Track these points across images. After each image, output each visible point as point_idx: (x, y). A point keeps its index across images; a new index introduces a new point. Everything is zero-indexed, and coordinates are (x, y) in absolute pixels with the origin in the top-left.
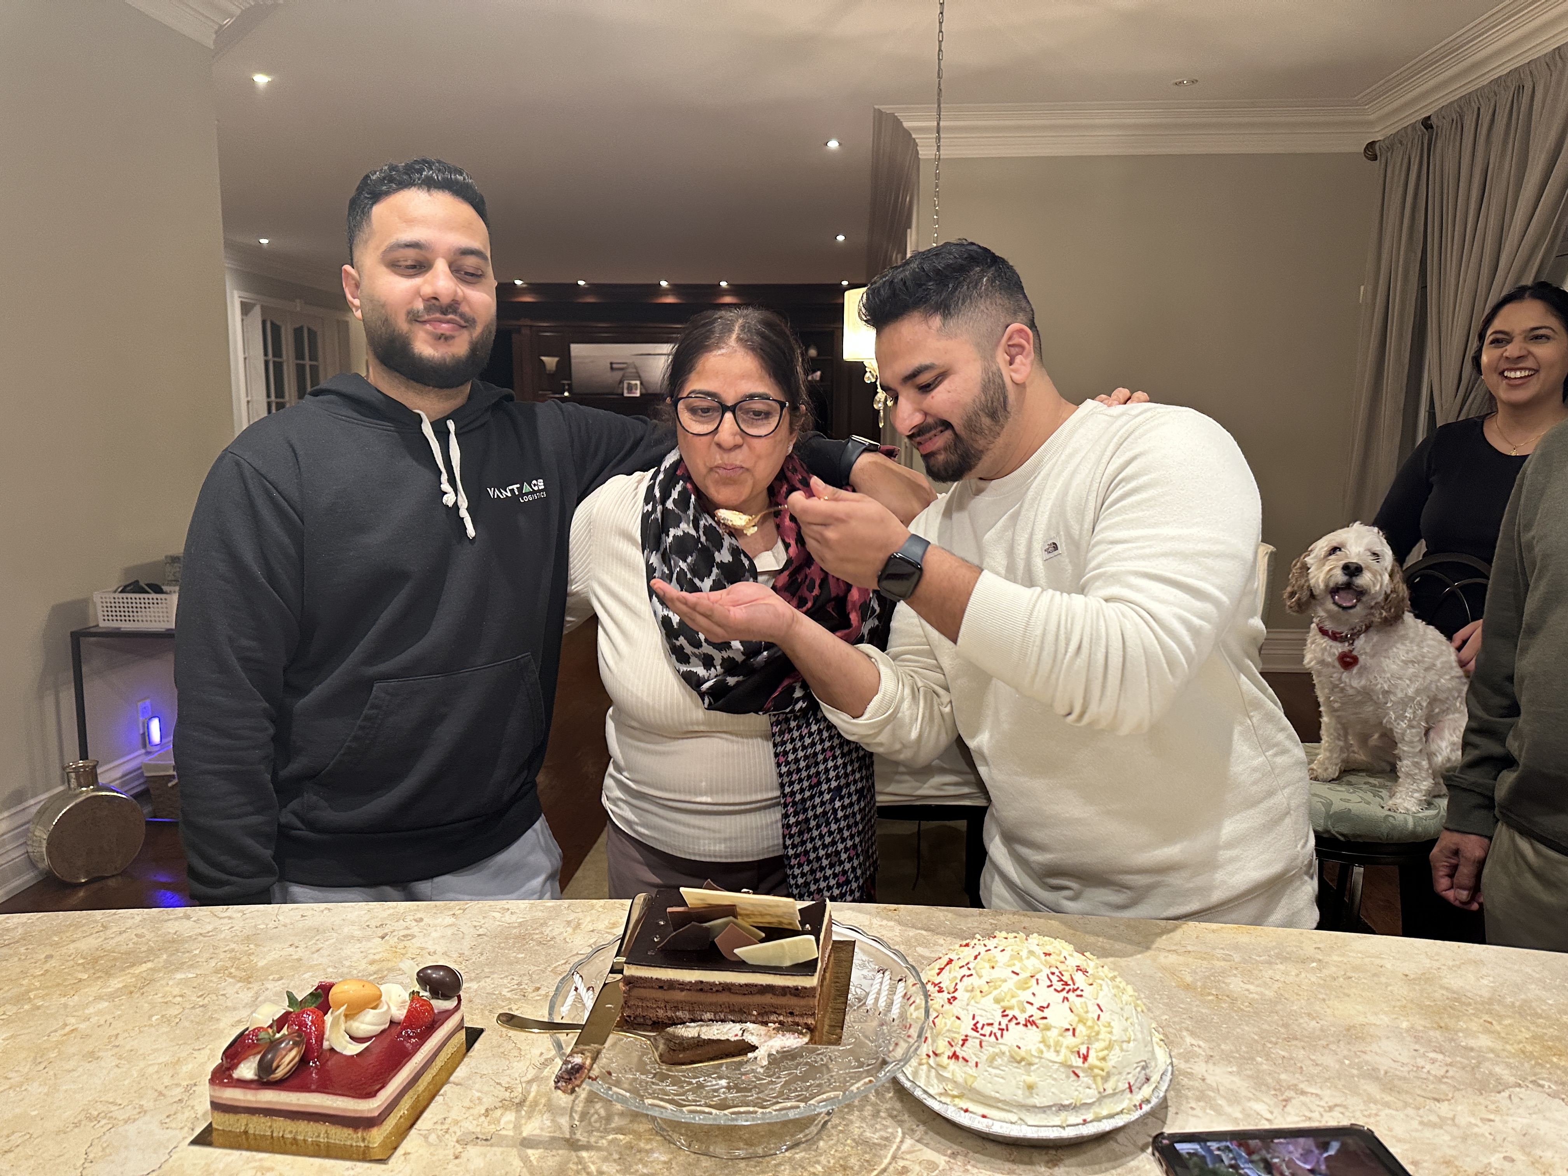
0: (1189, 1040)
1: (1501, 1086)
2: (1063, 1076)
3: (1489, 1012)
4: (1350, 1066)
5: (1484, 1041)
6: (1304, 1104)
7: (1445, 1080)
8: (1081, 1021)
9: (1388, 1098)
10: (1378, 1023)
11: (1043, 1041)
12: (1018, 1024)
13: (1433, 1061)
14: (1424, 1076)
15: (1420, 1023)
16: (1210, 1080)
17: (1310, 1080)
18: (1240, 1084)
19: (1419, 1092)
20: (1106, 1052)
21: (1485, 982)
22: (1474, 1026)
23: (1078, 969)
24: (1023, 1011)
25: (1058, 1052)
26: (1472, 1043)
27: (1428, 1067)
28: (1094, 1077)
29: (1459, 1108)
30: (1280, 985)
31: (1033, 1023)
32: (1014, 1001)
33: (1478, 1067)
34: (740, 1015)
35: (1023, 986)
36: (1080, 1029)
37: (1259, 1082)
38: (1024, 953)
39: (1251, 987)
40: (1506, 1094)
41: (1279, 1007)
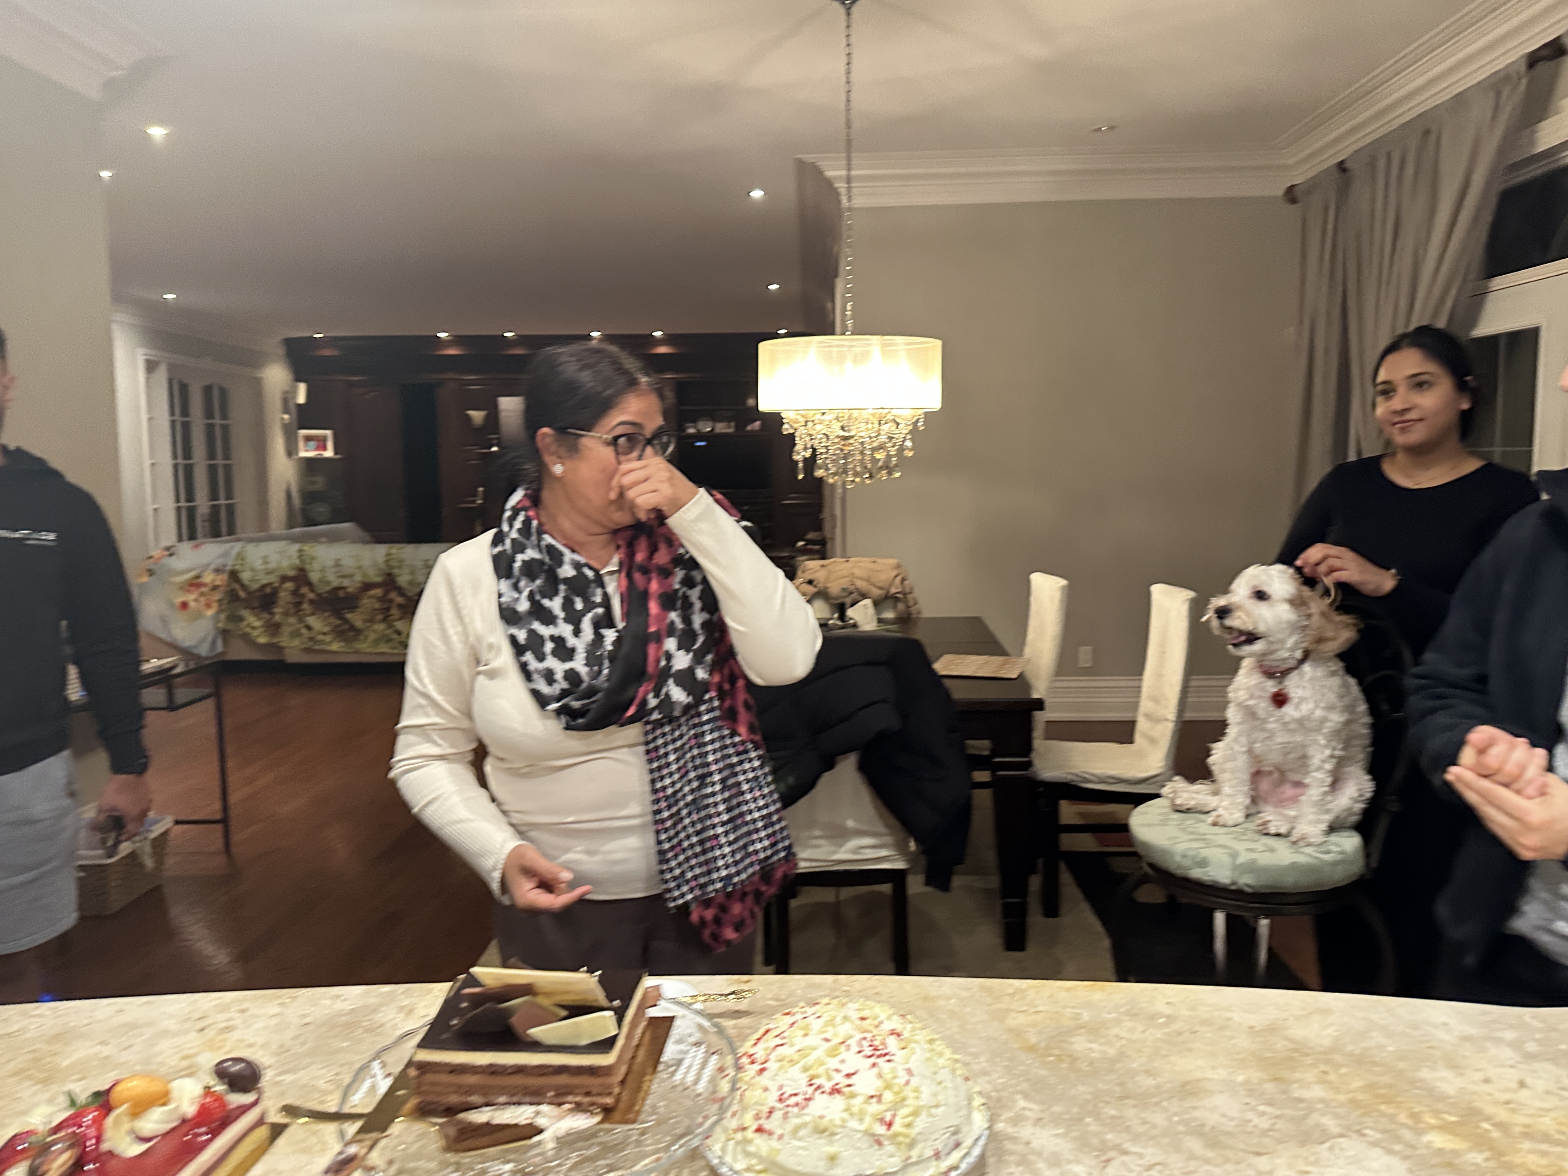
0: (1022, 1103)
1: (1325, 1137)
2: (866, 1145)
3: (1328, 1062)
4: (1178, 1123)
5: (1317, 1092)
6: (1124, 1164)
7: (1271, 1133)
8: (888, 1087)
9: (1210, 1154)
10: (1216, 1077)
11: (847, 1110)
12: (823, 1092)
13: (1263, 1114)
14: (1249, 1129)
15: (1255, 1075)
16: (1035, 1144)
17: (1136, 1138)
18: (1064, 1146)
19: (1241, 1146)
20: (910, 1119)
21: (1329, 1031)
22: (1310, 1076)
23: (893, 1033)
24: (829, 1078)
25: (861, 1120)
26: (1306, 1094)
27: (1256, 1120)
28: (899, 1144)
29: (1279, 1161)
30: (1124, 1042)
31: (838, 1091)
32: (821, 1070)
33: (1305, 1117)
34: (535, 1096)
35: (833, 1053)
36: (888, 1096)
37: (1083, 1144)
38: (838, 1020)
39: (1094, 1046)
40: (1327, 1145)
41: (1118, 1066)
